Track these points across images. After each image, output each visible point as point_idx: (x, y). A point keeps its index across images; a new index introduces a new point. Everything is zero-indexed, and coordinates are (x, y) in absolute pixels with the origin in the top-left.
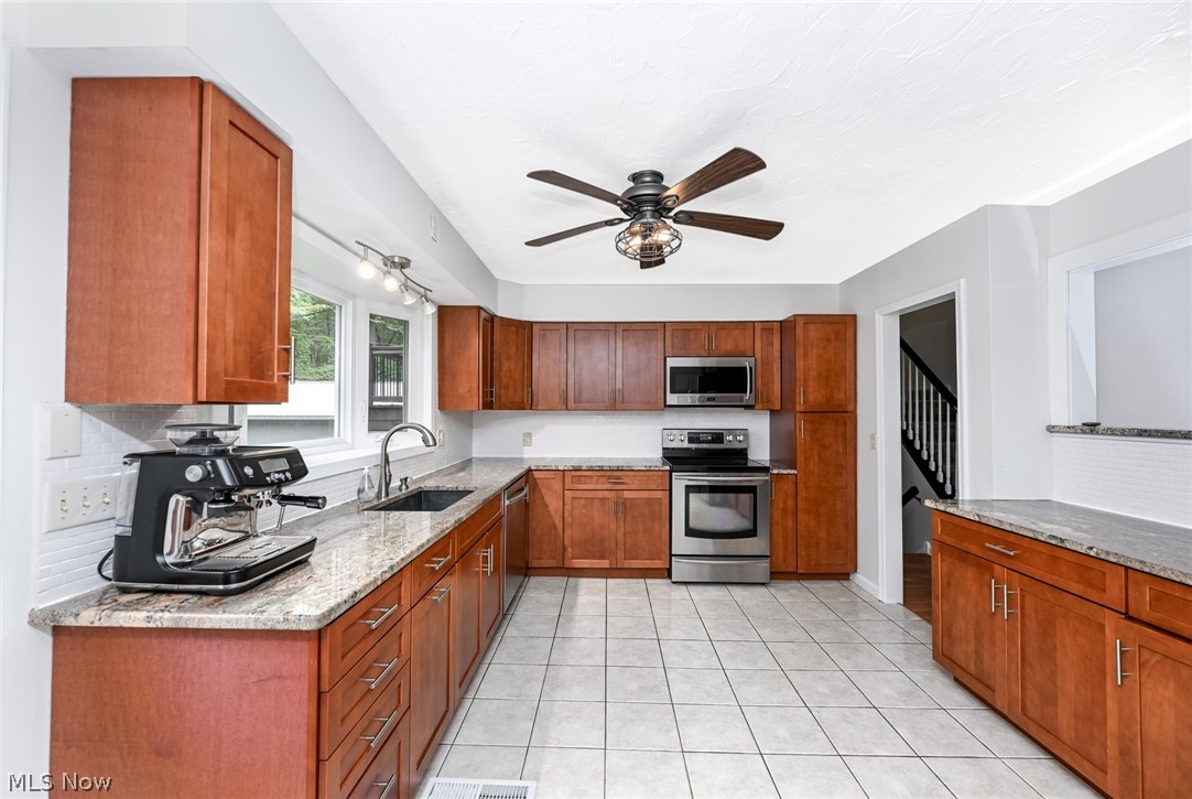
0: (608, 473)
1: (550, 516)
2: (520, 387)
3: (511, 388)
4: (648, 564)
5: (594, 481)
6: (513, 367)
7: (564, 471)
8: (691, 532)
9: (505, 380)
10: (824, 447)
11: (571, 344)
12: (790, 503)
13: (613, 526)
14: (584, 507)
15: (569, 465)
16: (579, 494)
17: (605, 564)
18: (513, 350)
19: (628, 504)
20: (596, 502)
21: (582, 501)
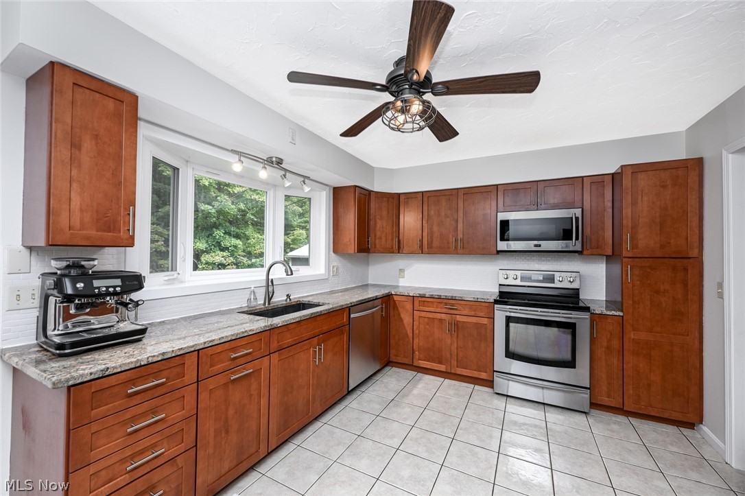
0: (445, 301)
1: (405, 327)
2: (390, 238)
3: (384, 239)
4: (475, 374)
5: (435, 306)
6: (384, 225)
7: (413, 297)
8: (510, 354)
9: (378, 234)
10: (658, 292)
11: (425, 208)
12: (616, 343)
13: (449, 341)
14: (427, 324)
15: (417, 293)
16: (423, 314)
17: (442, 368)
18: (385, 213)
19: (460, 325)
20: (436, 322)
21: (426, 320)
